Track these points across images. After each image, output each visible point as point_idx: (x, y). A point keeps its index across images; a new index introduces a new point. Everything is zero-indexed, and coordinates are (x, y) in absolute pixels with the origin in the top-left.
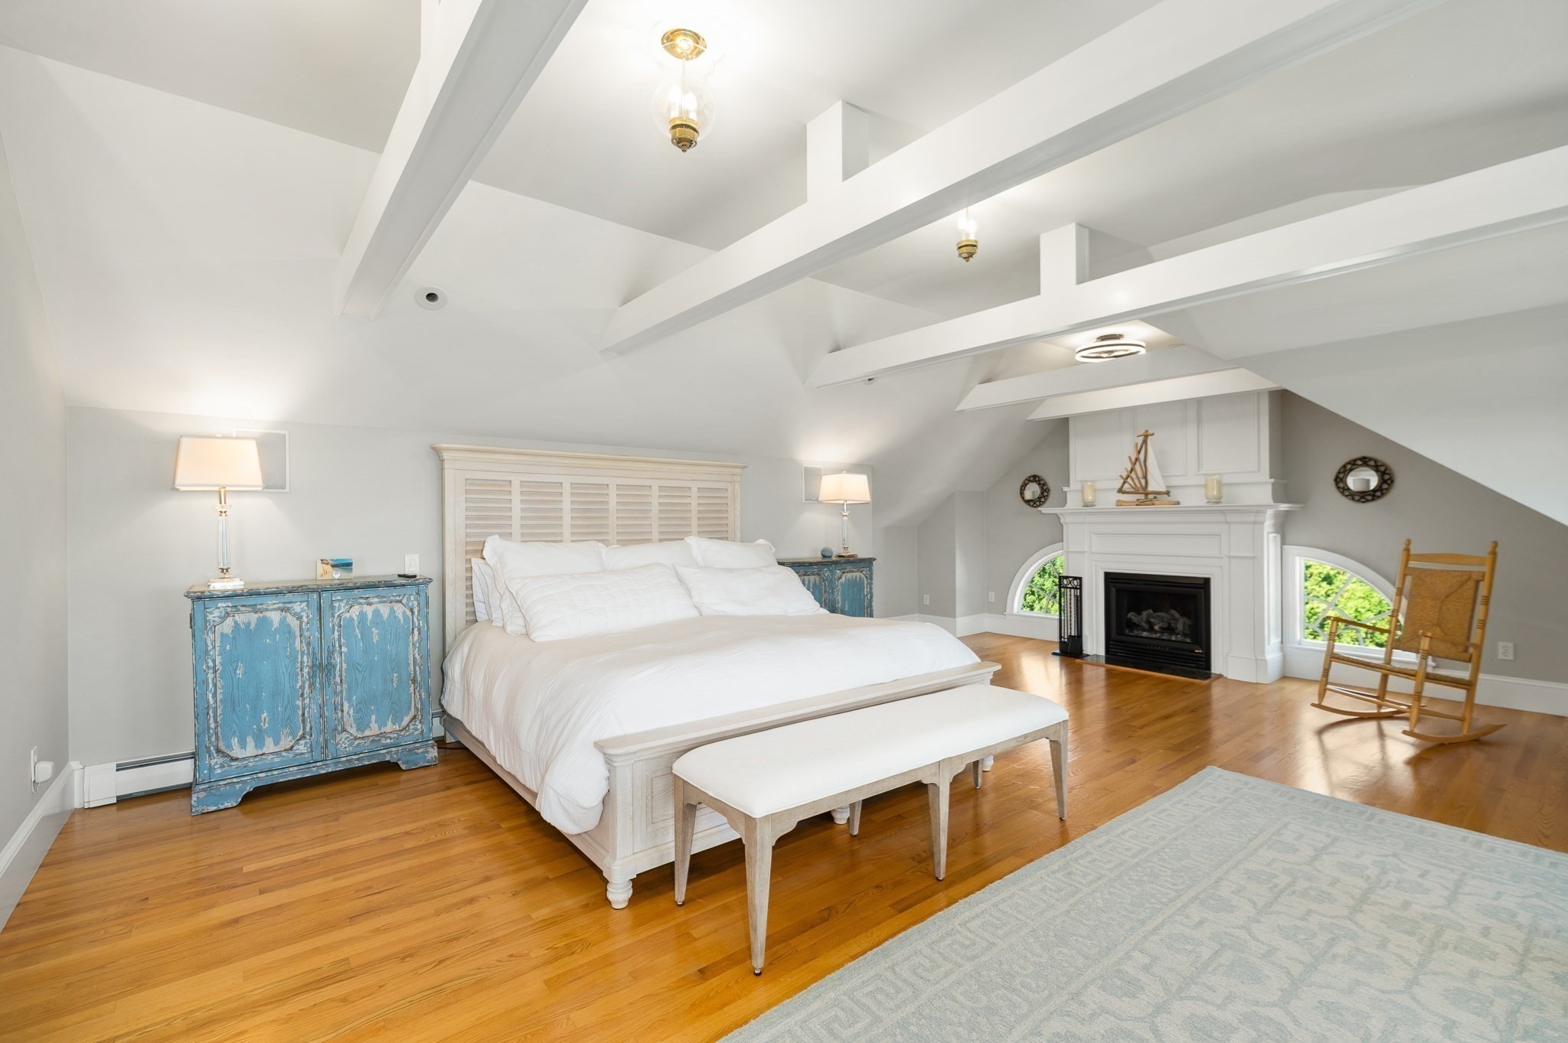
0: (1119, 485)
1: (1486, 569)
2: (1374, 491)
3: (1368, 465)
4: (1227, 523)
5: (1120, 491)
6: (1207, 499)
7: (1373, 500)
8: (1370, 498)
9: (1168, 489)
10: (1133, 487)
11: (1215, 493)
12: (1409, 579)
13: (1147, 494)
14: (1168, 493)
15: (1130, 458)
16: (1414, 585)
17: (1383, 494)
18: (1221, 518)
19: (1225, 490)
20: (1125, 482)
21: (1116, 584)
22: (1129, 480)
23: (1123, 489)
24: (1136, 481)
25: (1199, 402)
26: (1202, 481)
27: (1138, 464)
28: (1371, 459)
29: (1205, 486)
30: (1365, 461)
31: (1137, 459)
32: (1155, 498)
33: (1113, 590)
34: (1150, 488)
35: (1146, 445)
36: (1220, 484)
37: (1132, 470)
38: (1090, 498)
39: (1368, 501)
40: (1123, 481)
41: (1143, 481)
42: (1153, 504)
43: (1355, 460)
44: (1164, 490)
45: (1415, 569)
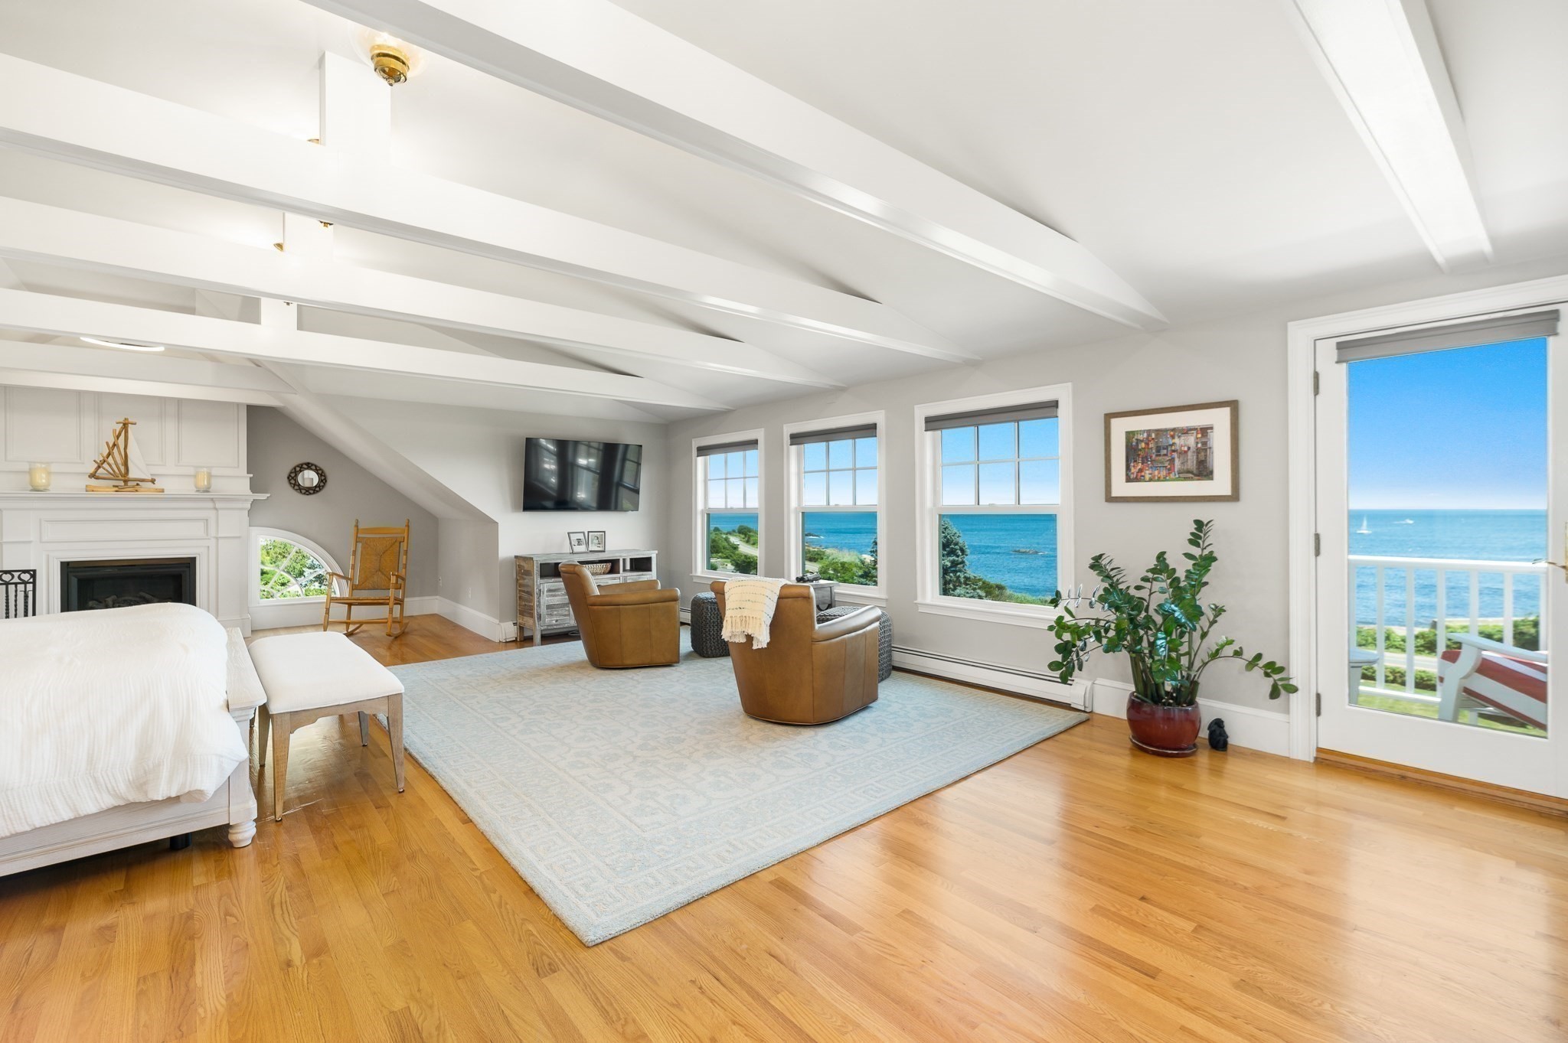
0: (92, 470)
1: (405, 535)
2: (316, 487)
3: (312, 469)
4: (216, 509)
5: (93, 476)
6: (196, 487)
7: (314, 493)
8: (312, 492)
9: (154, 477)
10: (111, 474)
11: (206, 483)
12: (360, 545)
13: (126, 482)
14: (153, 481)
15: (107, 443)
16: (363, 548)
17: (320, 489)
18: (210, 505)
19: (214, 481)
20: (99, 467)
21: (77, 574)
22: (105, 465)
23: (97, 475)
24: (114, 467)
25: (180, 402)
26: (192, 471)
27: (115, 450)
28: (312, 465)
29: (195, 476)
30: (309, 466)
31: (114, 445)
32: (138, 484)
33: (74, 581)
34: (131, 475)
35: (126, 432)
36: (210, 476)
37: (109, 454)
38: (44, 481)
39: (310, 494)
40: (96, 465)
41: (122, 469)
42: (137, 491)
43: (302, 465)
44: (150, 478)
45: (364, 538)
